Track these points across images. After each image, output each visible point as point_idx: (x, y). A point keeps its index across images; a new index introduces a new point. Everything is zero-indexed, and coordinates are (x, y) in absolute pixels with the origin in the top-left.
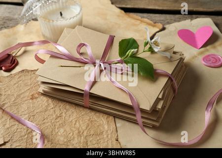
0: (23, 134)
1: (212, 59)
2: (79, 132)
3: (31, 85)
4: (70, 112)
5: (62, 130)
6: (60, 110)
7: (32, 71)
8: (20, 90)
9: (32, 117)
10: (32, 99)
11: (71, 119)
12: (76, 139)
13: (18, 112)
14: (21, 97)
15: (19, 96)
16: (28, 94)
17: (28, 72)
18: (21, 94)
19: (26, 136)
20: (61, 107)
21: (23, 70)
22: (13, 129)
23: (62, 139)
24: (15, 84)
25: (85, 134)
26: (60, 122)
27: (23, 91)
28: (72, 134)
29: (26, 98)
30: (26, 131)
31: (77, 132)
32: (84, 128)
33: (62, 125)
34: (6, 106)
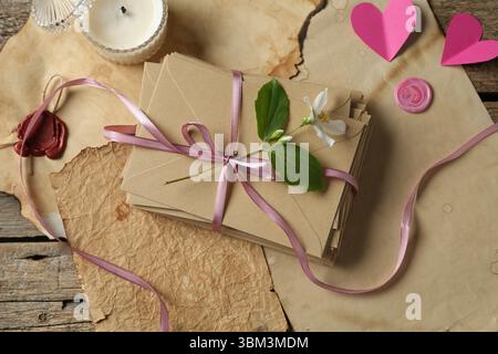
0: (129, 296)
1: (413, 91)
2: (213, 281)
3: (108, 183)
4: (189, 241)
5: (186, 280)
6: (173, 236)
7: (99, 149)
8: (94, 200)
9: (132, 261)
10: (120, 218)
11: (195, 255)
12: (211, 294)
13: (107, 252)
14: (102, 217)
15: (96, 215)
16: (109, 207)
17: (93, 153)
18: (99, 210)
19: (135, 300)
20: (173, 232)
21: (84, 151)
22: (110, 289)
23: (190, 297)
24: (81, 187)
25: (223, 282)
26: (180, 264)
27: (99, 203)
28: (202, 285)
29: (110, 218)
30: (131, 289)
31: (209, 281)
32: (219, 272)
33: (184, 270)
34: (83, 242)
